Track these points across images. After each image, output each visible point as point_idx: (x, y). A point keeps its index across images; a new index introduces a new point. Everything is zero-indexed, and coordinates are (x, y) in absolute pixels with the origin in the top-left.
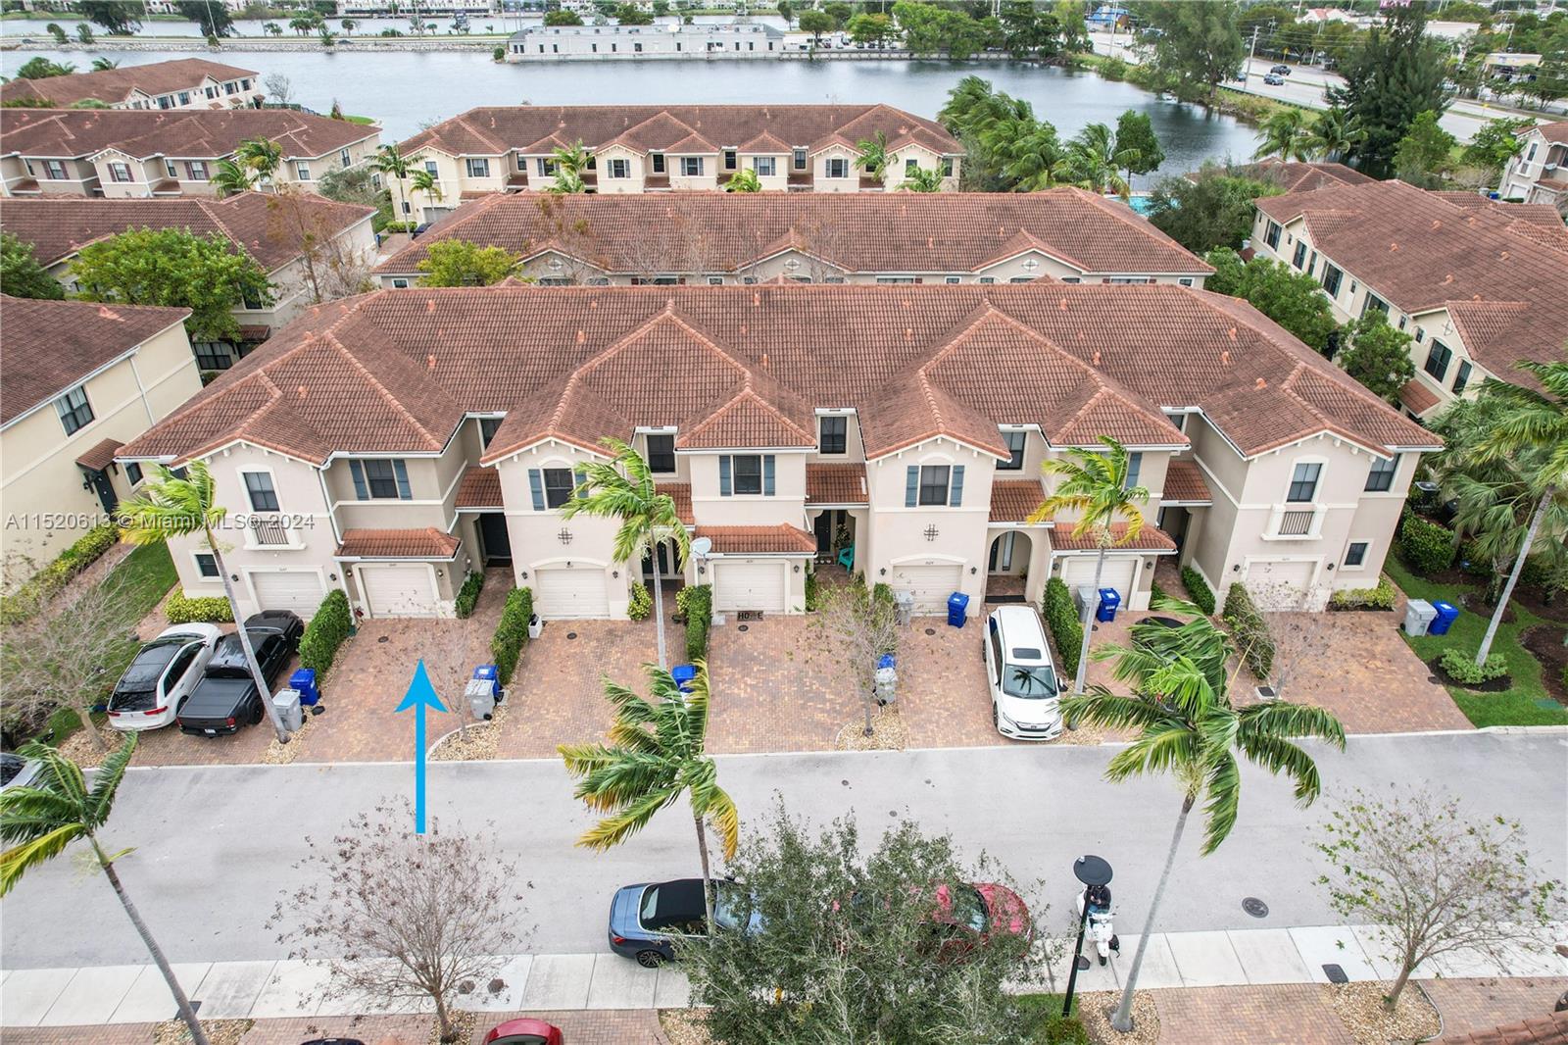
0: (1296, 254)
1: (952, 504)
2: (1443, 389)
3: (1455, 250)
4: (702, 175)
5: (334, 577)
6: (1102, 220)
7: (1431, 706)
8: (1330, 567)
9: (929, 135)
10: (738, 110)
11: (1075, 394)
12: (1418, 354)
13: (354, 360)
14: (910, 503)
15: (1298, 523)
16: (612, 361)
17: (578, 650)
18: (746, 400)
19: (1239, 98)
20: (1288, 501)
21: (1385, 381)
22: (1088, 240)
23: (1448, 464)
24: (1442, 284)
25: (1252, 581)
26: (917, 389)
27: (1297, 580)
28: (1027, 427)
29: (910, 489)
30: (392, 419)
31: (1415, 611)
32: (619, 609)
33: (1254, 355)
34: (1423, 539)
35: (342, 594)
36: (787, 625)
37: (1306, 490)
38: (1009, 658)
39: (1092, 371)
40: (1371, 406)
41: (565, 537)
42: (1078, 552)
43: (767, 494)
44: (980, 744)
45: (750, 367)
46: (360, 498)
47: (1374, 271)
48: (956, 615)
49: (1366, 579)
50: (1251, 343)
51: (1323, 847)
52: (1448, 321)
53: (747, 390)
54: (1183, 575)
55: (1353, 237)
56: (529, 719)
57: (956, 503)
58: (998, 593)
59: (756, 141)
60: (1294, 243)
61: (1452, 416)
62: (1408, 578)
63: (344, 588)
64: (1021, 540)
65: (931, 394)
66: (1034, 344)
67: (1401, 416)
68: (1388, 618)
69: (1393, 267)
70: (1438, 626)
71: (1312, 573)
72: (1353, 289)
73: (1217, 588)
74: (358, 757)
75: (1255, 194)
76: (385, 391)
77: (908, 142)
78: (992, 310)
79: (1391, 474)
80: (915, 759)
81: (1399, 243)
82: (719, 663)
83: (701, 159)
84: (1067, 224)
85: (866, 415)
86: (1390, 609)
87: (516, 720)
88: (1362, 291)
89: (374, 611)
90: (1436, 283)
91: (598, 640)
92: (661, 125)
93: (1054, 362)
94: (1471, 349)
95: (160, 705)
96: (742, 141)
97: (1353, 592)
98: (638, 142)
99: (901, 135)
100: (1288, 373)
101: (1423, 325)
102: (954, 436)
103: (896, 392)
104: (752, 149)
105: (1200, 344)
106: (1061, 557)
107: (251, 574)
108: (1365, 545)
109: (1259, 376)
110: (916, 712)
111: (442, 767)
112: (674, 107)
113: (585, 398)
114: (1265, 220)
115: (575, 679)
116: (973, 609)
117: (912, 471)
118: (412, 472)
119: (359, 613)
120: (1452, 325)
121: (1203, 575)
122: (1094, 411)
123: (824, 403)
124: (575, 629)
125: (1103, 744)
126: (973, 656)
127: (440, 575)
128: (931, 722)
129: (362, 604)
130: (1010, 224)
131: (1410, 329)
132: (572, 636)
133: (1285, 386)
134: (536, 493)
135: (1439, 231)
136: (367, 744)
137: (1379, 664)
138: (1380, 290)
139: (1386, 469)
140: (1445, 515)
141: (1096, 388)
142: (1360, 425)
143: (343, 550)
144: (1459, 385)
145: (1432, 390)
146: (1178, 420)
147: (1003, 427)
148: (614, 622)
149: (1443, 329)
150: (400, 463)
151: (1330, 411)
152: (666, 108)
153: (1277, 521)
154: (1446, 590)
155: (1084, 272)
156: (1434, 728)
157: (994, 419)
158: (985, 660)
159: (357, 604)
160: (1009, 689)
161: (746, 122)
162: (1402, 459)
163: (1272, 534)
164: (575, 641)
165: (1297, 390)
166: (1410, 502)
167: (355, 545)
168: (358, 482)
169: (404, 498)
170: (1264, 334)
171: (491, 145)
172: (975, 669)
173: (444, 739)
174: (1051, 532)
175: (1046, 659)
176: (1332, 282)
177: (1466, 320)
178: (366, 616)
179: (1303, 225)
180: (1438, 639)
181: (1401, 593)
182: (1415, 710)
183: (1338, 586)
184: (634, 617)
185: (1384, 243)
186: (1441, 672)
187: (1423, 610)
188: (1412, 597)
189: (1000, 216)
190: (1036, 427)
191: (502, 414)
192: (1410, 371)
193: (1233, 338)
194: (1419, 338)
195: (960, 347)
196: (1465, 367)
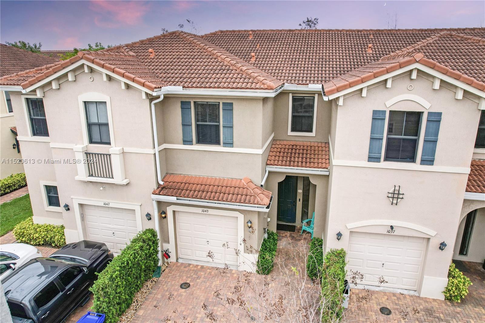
5: (149, 217)
35: (154, 235)
46: (185, 142)
89: (180, 255)
107: (81, 205)
119: (166, 255)
127: (249, 226)
129: (170, 247)
159: (166, 246)
167: (173, 186)
168: (185, 125)
178: (173, 259)
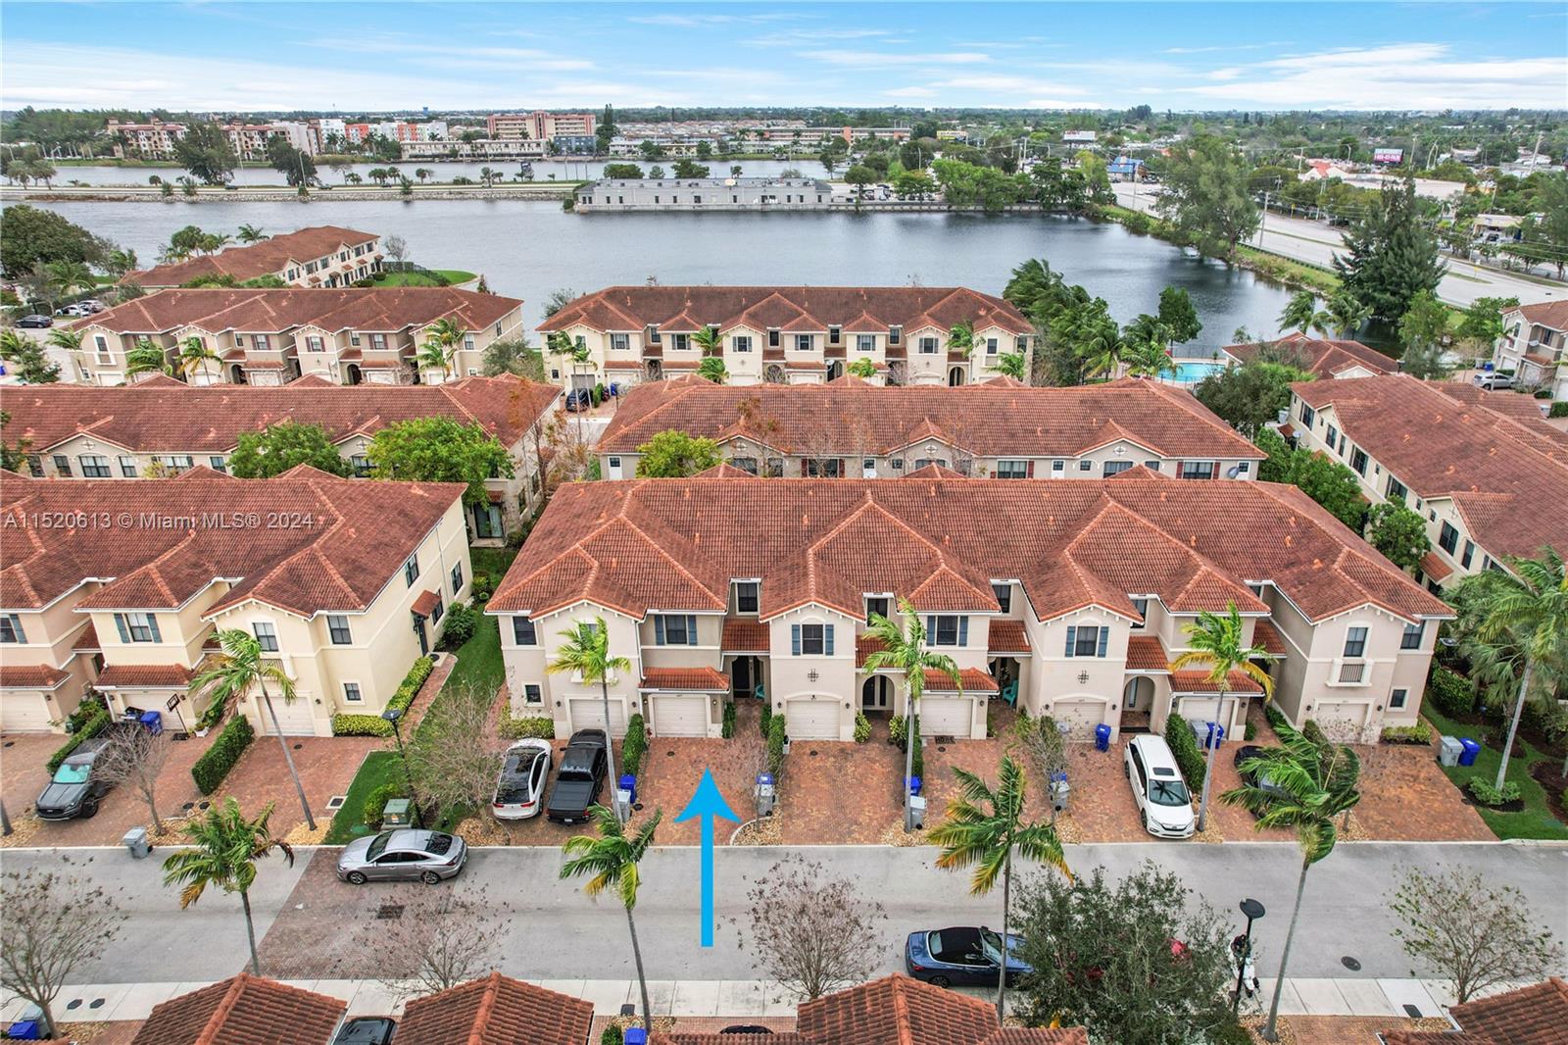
0: (1328, 435)
1: (1099, 656)
2: (1454, 560)
3: (1455, 443)
4: (812, 349)
5: (634, 704)
6: (1173, 412)
7: (1465, 822)
8: (1379, 708)
9: (1006, 317)
10: (839, 292)
11: (1182, 572)
12: (1433, 533)
13: (648, 538)
14: (1068, 654)
15: (1352, 673)
16: (835, 539)
17: (822, 764)
18: (944, 573)
19: (1258, 257)
20: (1345, 655)
21: (1409, 554)
22: (1164, 429)
23: (1462, 628)
24: (1447, 473)
25: (1324, 718)
26: (1066, 566)
27: (1356, 717)
28: (1149, 596)
29: (1069, 644)
30: (684, 585)
31: (1447, 746)
32: (848, 733)
33: (1310, 539)
34: (1451, 687)
35: (639, 718)
36: (974, 748)
37: (1357, 647)
38: (1151, 775)
39: (1192, 552)
40: (1400, 583)
41: (813, 676)
42: (1192, 694)
43: (960, 645)
44: (1134, 840)
45: (938, 545)
46: (658, 644)
47: (1394, 458)
48: (1102, 741)
49: (1407, 719)
50: (1307, 529)
51: (1396, 907)
52: (1452, 506)
53: (943, 566)
54: (1267, 713)
55: (1374, 425)
56: (799, 816)
57: (1102, 655)
58: (1129, 725)
59: (858, 321)
60: (1325, 426)
61: (1462, 589)
62: (1439, 718)
63: (641, 713)
64: (1149, 683)
65: (1079, 571)
66: (1146, 530)
67: (1422, 589)
68: (1428, 751)
69: (1407, 456)
70: (1466, 758)
71: (1366, 712)
72: (1377, 471)
73: (1295, 723)
74: (679, 842)
75: (1290, 378)
76: (676, 563)
77: (989, 324)
78: (1112, 503)
79: (1419, 636)
80: (1090, 850)
81: (1410, 434)
82: (930, 776)
83: (812, 337)
84: (1145, 415)
85: (1029, 585)
86: (1428, 744)
87: (790, 817)
88: (1385, 474)
89: (660, 731)
90: (1443, 472)
91: (835, 757)
92: (775, 305)
93: (1164, 545)
94: (1473, 533)
95: (531, 801)
96: (845, 321)
97: (1399, 729)
98: (756, 321)
99: (981, 317)
100: (1337, 556)
101: (1434, 508)
102: (1103, 605)
103: (1049, 567)
104: (855, 329)
105: (1269, 529)
106: (1178, 698)
107: (571, 701)
108: (1405, 691)
109: (1315, 557)
110: (1085, 816)
111: (745, 850)
112: (783, 288)
113: (823, 570)
114: (1299, 402)
115: (826, 786)
116: (1114, 737)
117: (1071, 630)
118: (700, 626)
119: (650, 732)
120: (1456, 511)
121: (1283, 713)
122: (1198, 585)
123: (997, 574)
124: (815, 748)
125: (1225, 842)
126: (1119, 775)
127: (714, 705)
128: (1095, 823)
129: (653, 725)
130: (1100, 415)
131: (1424, 512)
132: (814, 753)
133: (1336, 566)
134: (795, 642)
135: (1442, 425)
136: (684, 833)
137: (1423, 787)
138: (1399, 475)
139: (1415, 632)
140: (1463, 666)
141: (1197, 567)
142: (1393, 598)
143: (644, 683)
144: (1466, 561)
145: (1446, 562)
146: (1257, 590)
147: (1133, 596)
148: (843, 743)
149: (1448, 512)
150: (692, 618)
151: (1370, 586)
152: (776, 289)
153: (1337, 672)
154: (1473, 730)
155: (1163, 457)
156: (1470, 840)
157: (1125, 591)
158: (1129, 778)
159: (649, 725)
160: (1153, 798)
161: (846, 303)
162: (1427, 625)
163: (1334, 682)
164: (818, 757)
165: (1344, 569)
166: (1437, 656)
167: (653, 679)
168: (659, 632)
169: (691, 644)
170: (1316, 521)
171: (632, 323)
172: (1121, 784)
173: (739, 829)
174: (1170, 677)
175: (1177, 777)
176: (1360, 462)
177: (1466, 507)
178: (655, 735)
179: (1332, 412)
180: (1466, 769)
181: (1435, 731)
182: (1454, 824)
183: (1388, 723)
184: (858, 740)
185: (1399, 433)
186: (1471, 796)
187: (1452, 745)
188: (1444, 734)
189: (1091, 408)
190: (1155, 596)
191: (758, 580)
192: (1427, 546)
193: (1293, 525)
194: (1433, 518)
195: (1092, 531)
196: (1469, 546)
